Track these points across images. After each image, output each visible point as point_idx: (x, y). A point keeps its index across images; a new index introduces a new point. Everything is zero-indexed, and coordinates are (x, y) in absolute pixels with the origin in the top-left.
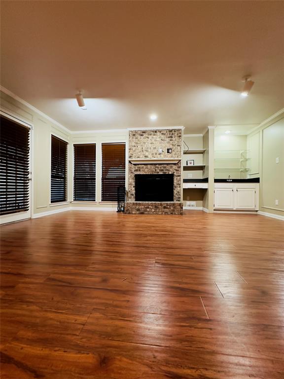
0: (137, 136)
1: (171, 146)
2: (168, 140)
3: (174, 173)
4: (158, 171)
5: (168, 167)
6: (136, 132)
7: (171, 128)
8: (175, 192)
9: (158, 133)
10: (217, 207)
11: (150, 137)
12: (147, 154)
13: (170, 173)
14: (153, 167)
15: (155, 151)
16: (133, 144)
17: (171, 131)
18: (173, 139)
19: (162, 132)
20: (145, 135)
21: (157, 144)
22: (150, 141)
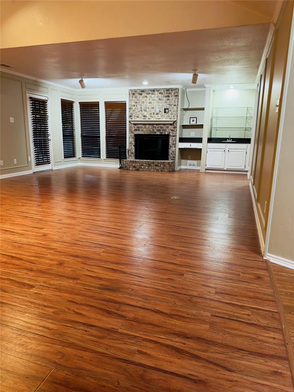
0: (137, 95)
1: (168, 106)
2: (165, 99)
3: (170, 133)
4: (156, 131)
5: (165, 127)
6: (135, 91)
7: (168, 87)
8: (170, 151)
9: (156, 92)
10: (208, 166)
11: (148, 96)
12: (145, 114)
13: (166, 133)
14: (151, 127)
15: (153, 111)
16: (133, 104)
17: (168, 90)
18: (171, 98)
19: (160, 92)
20: (144, 94)
21: (155, 104)
22: (148, 101)
